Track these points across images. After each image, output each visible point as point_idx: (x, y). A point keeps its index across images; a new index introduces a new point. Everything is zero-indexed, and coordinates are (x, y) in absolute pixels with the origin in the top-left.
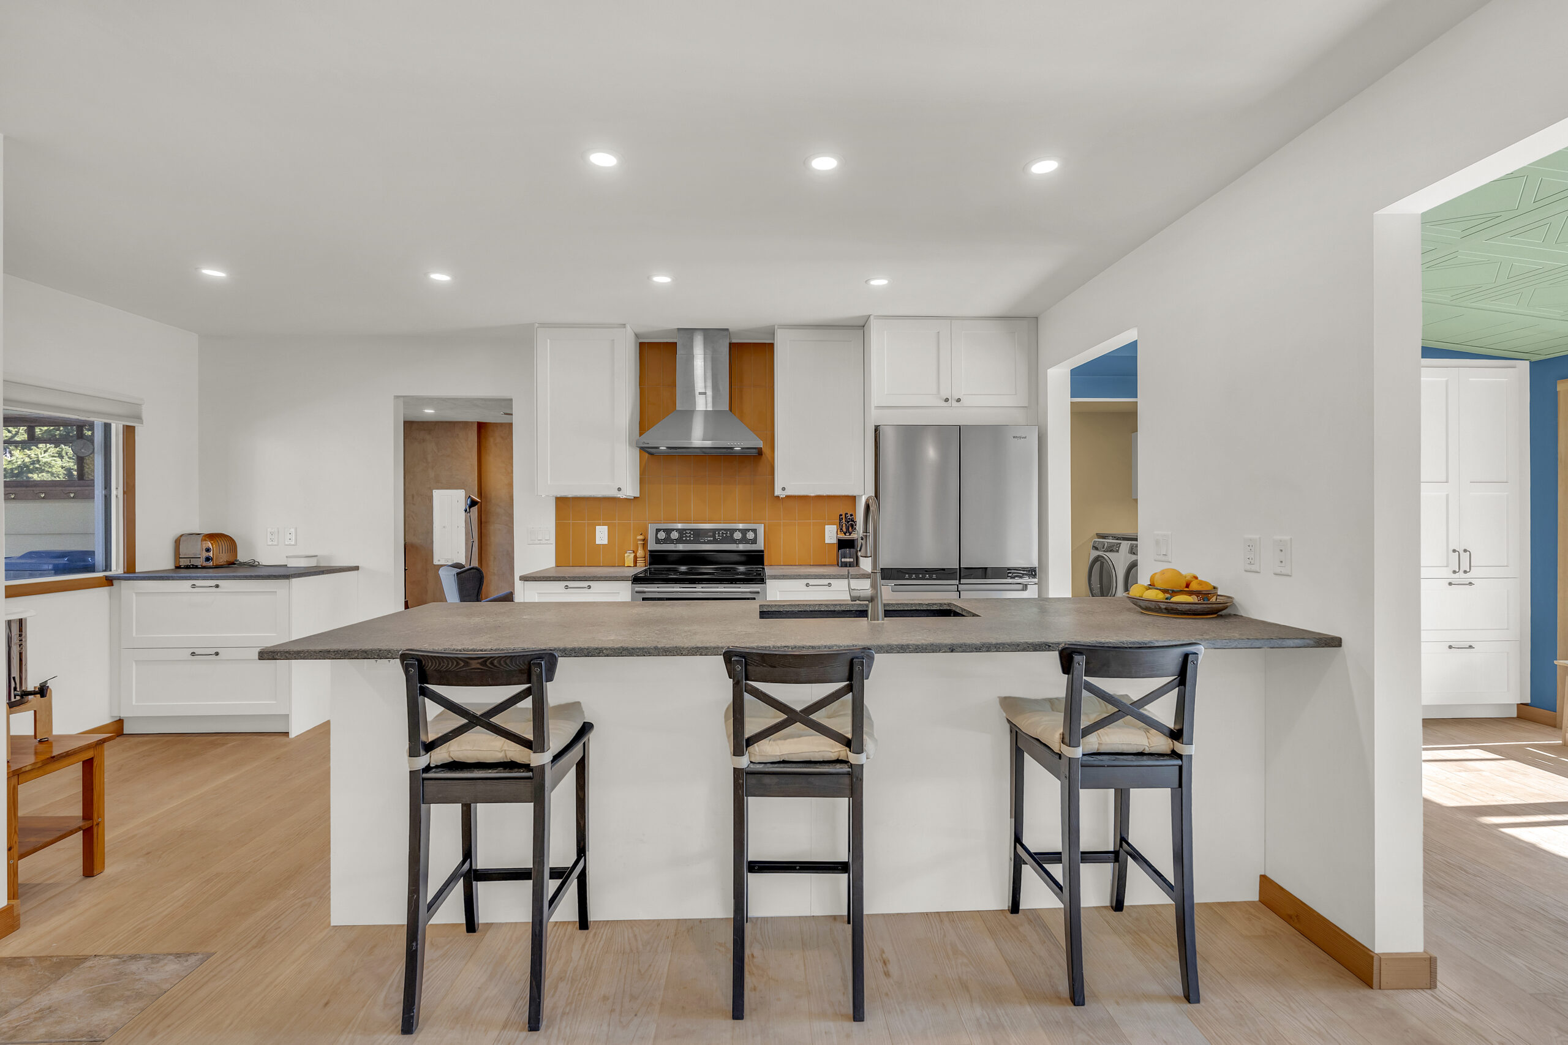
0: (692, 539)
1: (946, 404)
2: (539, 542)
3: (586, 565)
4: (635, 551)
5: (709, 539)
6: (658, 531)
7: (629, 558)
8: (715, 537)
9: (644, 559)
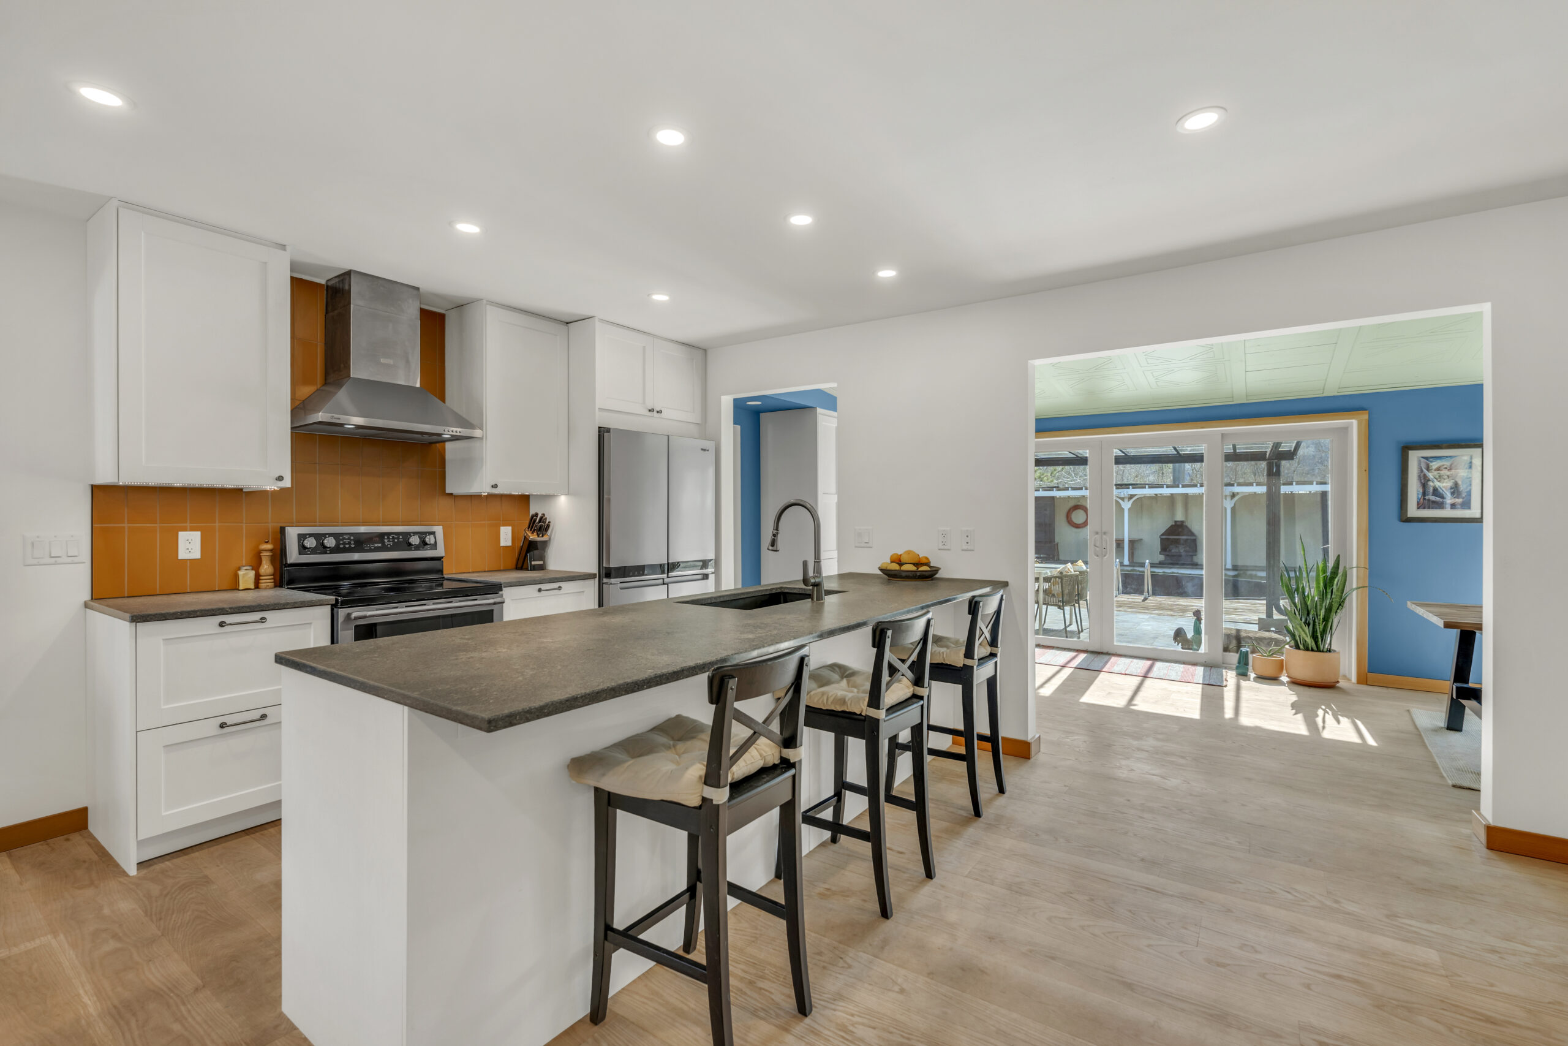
0: (353, 546)
1: (650, 414)
2: (53, 560)
3: (158, 593)
4: (256, 565)
5: (376, 545)
6: (302, 537)
7: (246, 577)
8: (383, 543)
9: (272, 577)
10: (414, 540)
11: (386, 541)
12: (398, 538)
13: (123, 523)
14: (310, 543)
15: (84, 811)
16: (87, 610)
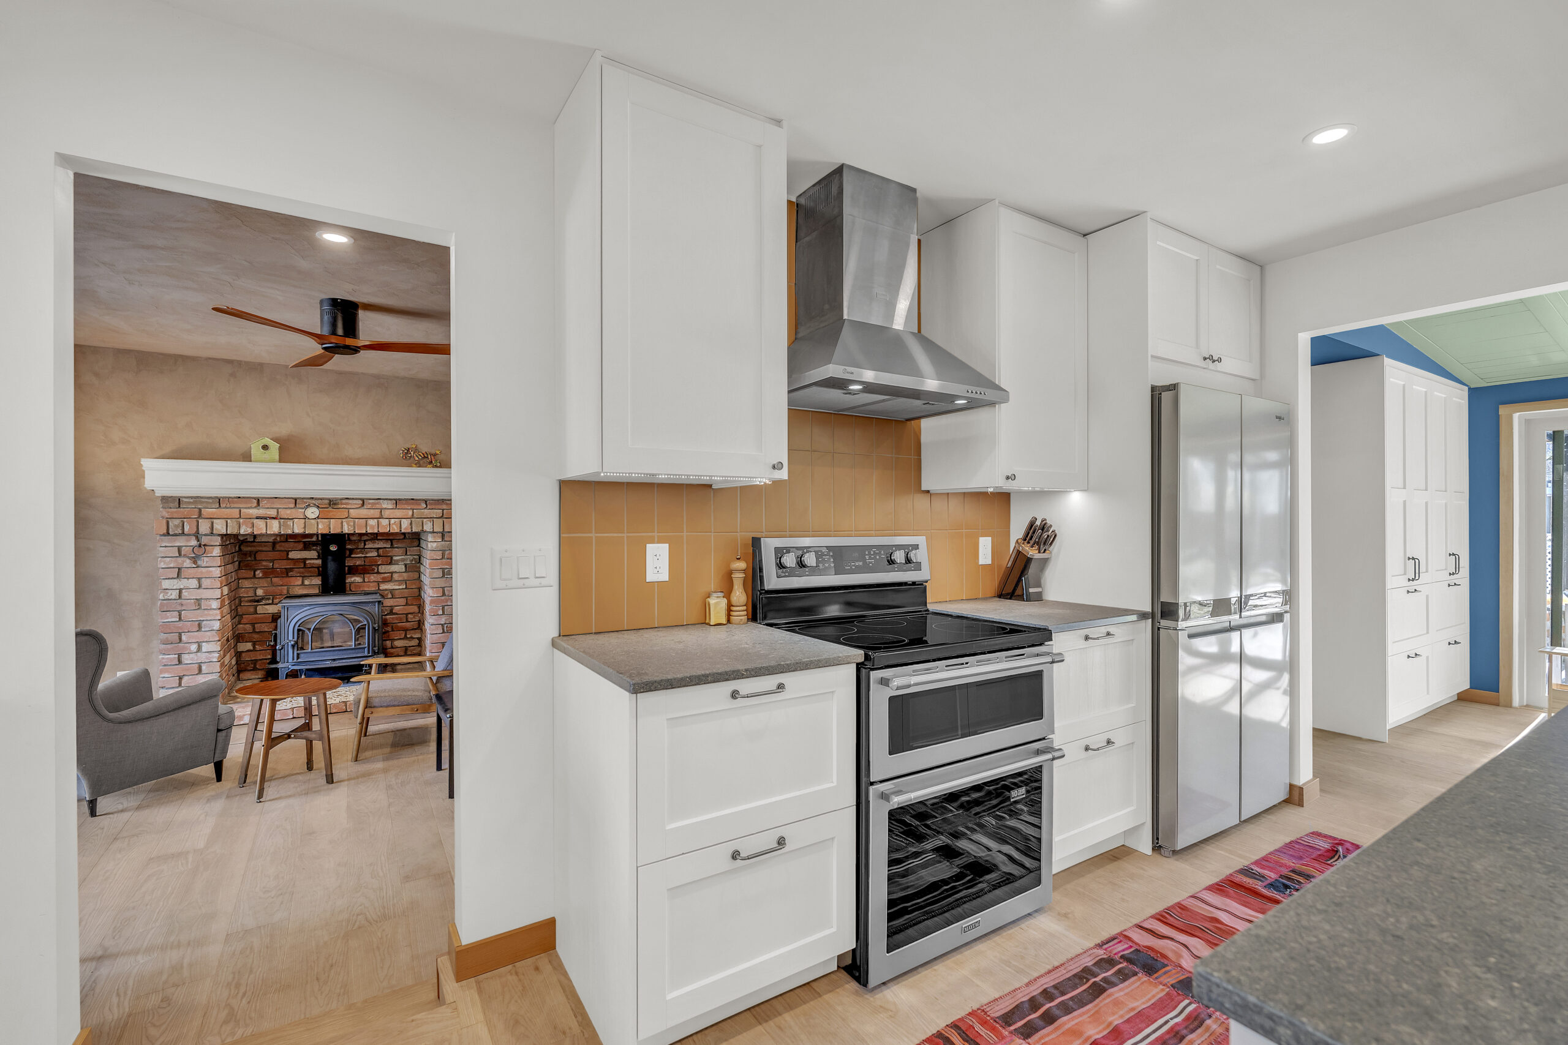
0: (832, 565)
2: (521, 583)
3: (626, 628)
4: (728, 593)
5: (857, 564)
6: (780, 552)
7: (717, 605)
8: (864, 560)
9: (745, 608)
10: (899, 557)
11: (867, 557)
12: (879, 554)
13: (591, 533)
14: (790, 560)
15: (551, 923)
16: (555, 649)
